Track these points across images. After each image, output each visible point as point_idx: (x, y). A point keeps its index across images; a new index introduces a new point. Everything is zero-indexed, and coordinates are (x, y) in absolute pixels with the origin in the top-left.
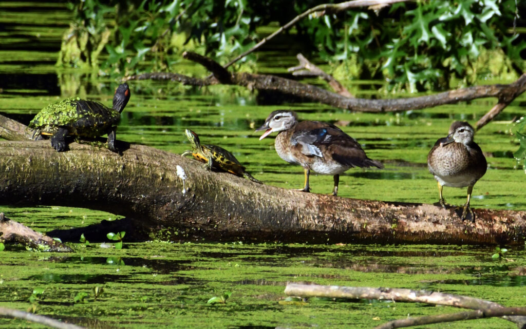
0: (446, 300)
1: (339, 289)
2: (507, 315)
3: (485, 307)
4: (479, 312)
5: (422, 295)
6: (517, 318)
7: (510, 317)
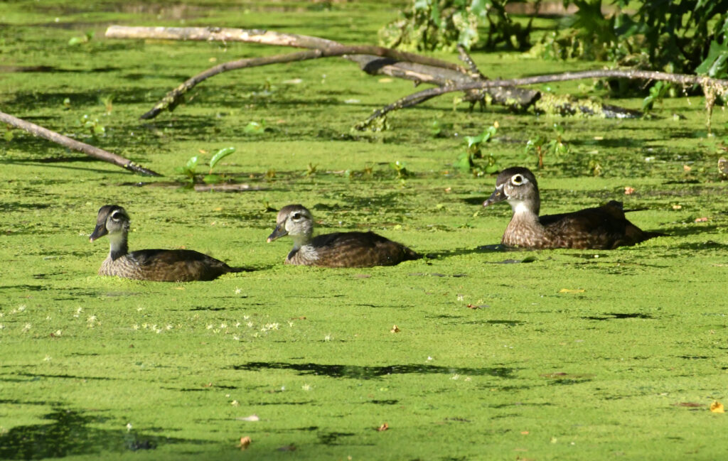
0: (281, 39)
1: (164, 31)
2: (348, 53)
3: (323, 46)
4: (317, 52)
5: (254, 34)
6: (359, 57)
7: (351, 56)
